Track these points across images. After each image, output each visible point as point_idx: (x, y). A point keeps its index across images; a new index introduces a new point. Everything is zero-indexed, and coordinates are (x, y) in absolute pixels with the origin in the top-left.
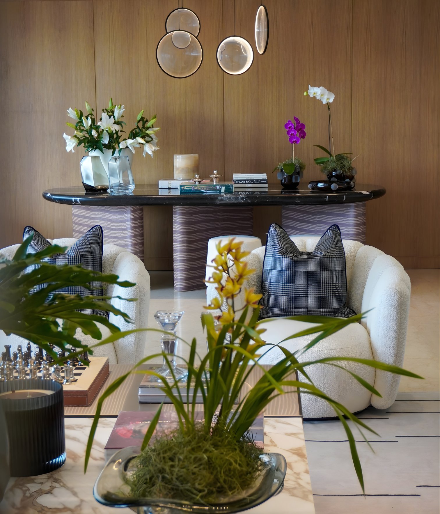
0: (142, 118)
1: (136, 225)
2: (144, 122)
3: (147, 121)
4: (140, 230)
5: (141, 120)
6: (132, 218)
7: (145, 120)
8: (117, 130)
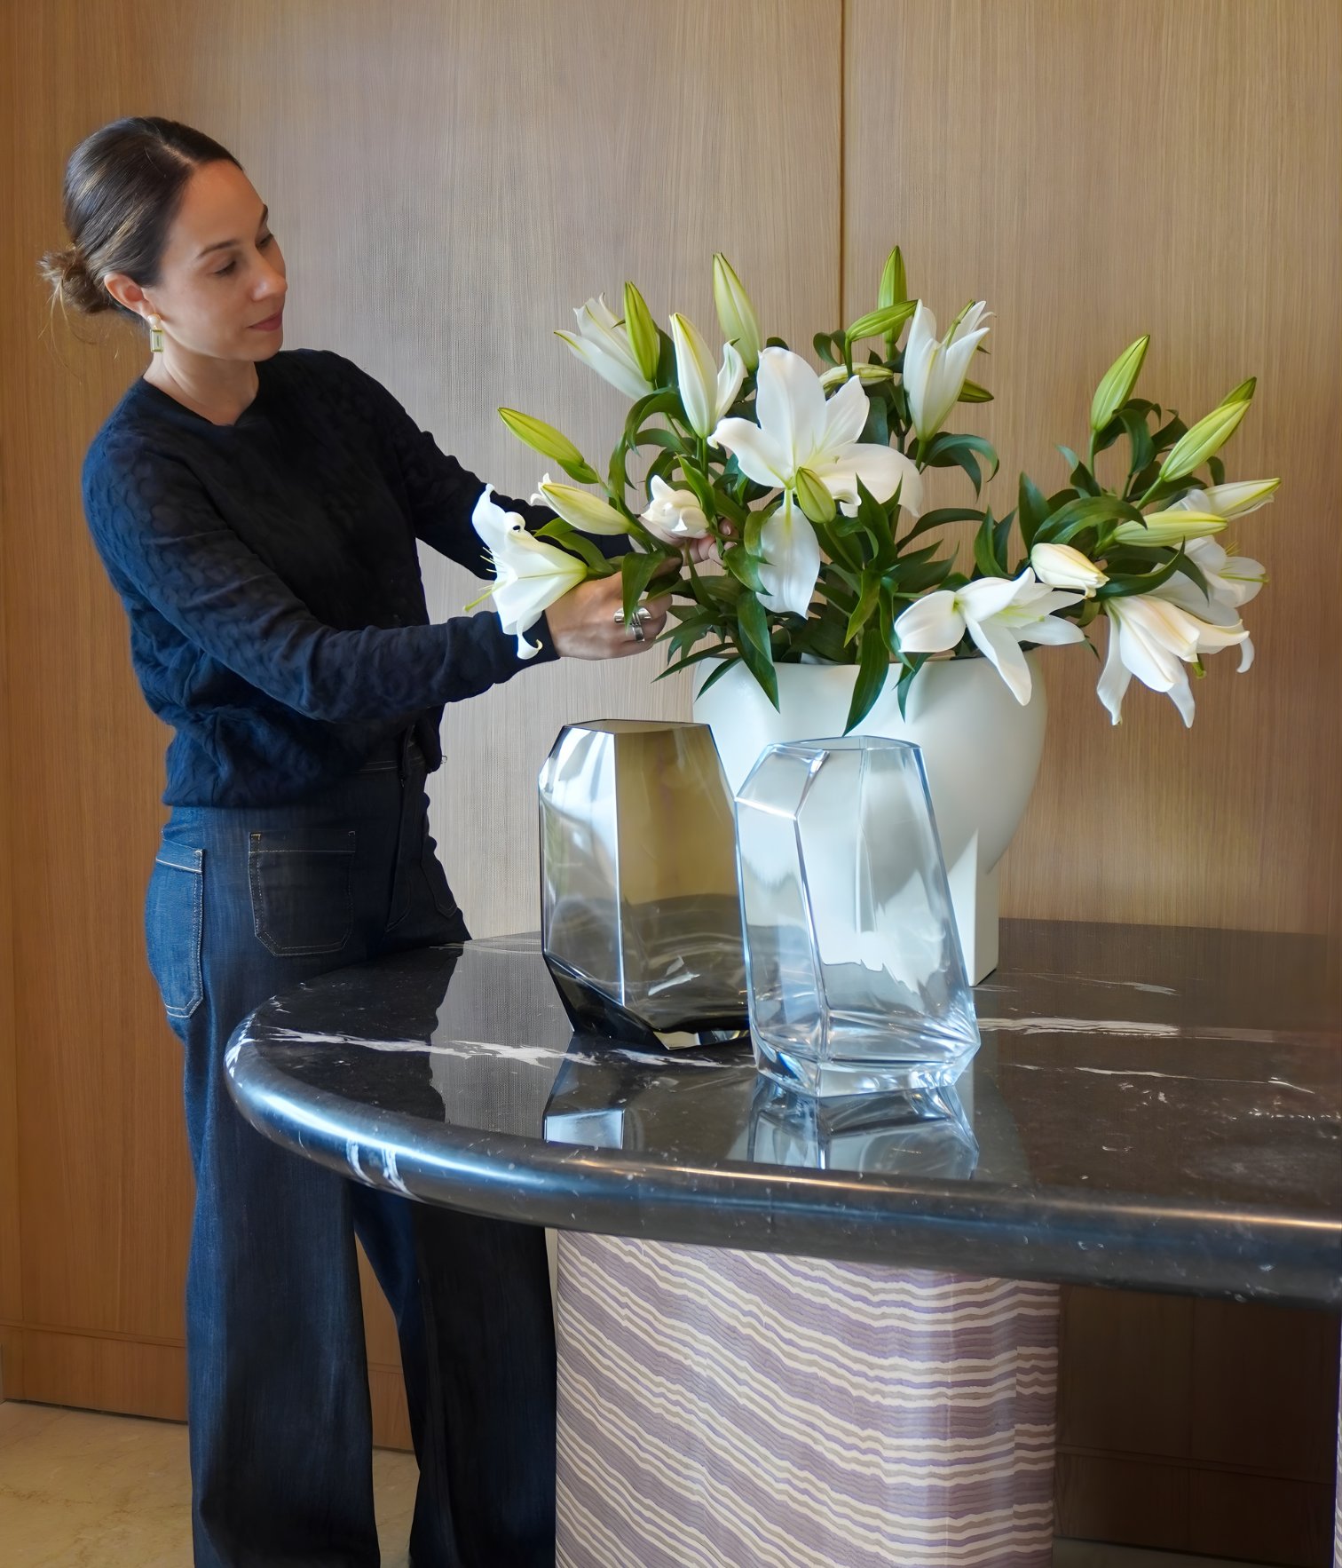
0: (1132, 412)
1: (976, 1396)
2: (1148, 441)
3: (1175, 431)
4: (1019, 1446)
5: (1123, 431)
6: (945, 1334)
7: (1154, 425)
8: (881, 497)
